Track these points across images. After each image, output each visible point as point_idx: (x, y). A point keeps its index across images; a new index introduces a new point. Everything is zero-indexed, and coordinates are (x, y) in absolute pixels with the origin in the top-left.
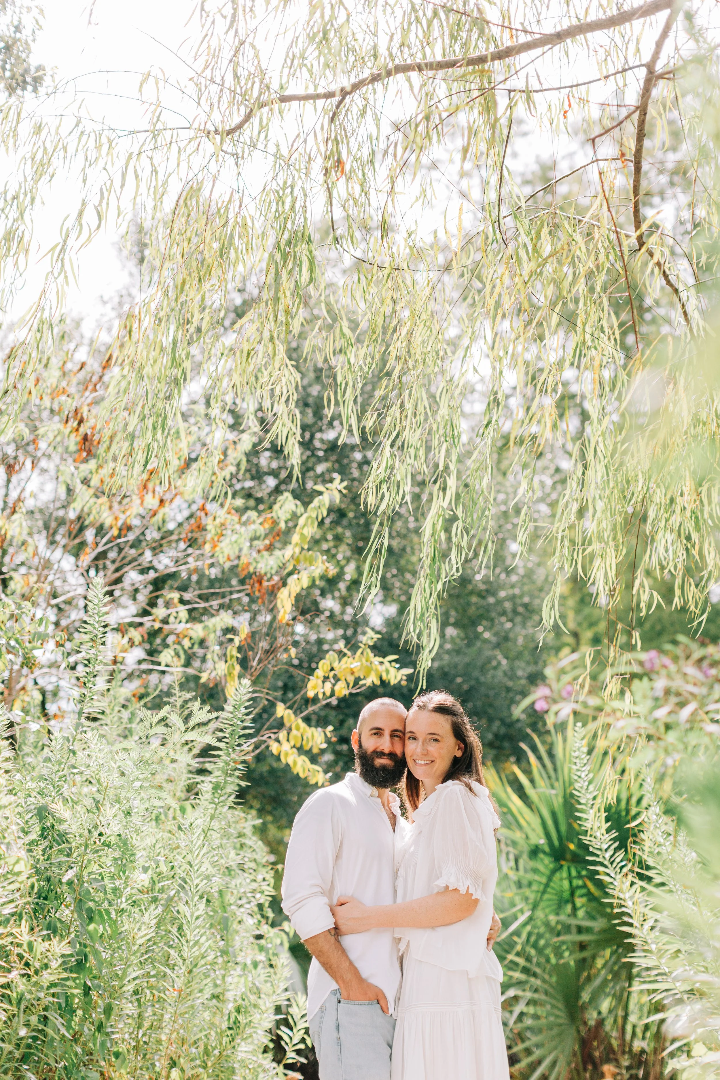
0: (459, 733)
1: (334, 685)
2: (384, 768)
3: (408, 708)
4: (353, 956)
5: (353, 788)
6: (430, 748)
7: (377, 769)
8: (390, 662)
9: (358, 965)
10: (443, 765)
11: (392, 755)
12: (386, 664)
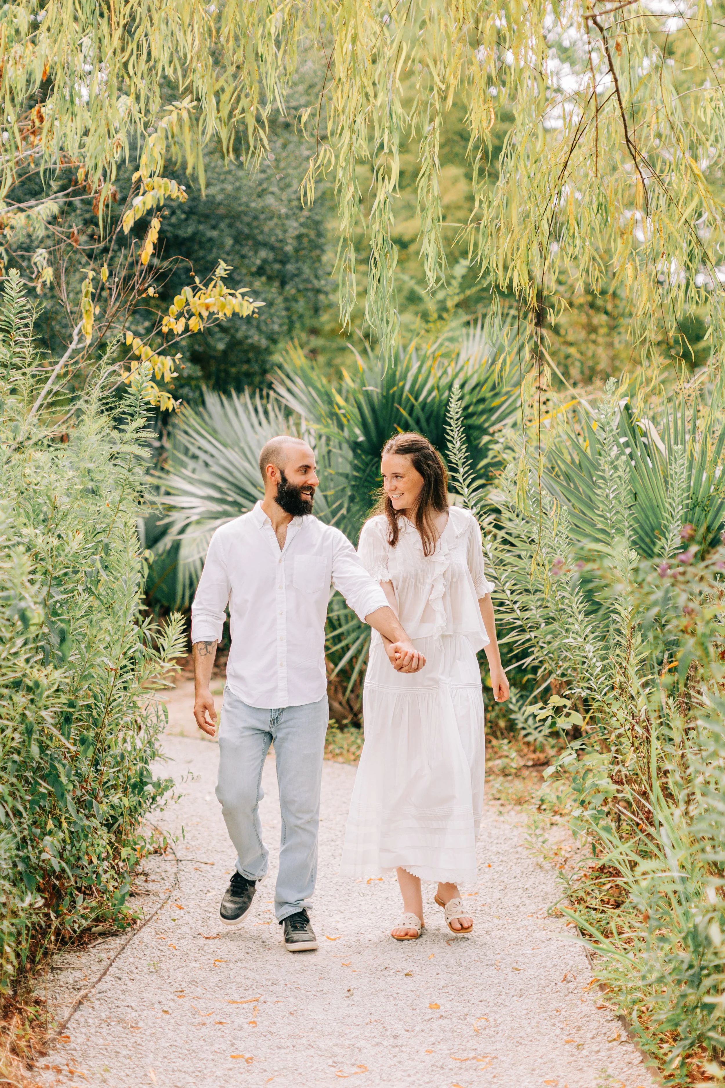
1: (189, 319)
8: (243, 295)
12: (239, 296)
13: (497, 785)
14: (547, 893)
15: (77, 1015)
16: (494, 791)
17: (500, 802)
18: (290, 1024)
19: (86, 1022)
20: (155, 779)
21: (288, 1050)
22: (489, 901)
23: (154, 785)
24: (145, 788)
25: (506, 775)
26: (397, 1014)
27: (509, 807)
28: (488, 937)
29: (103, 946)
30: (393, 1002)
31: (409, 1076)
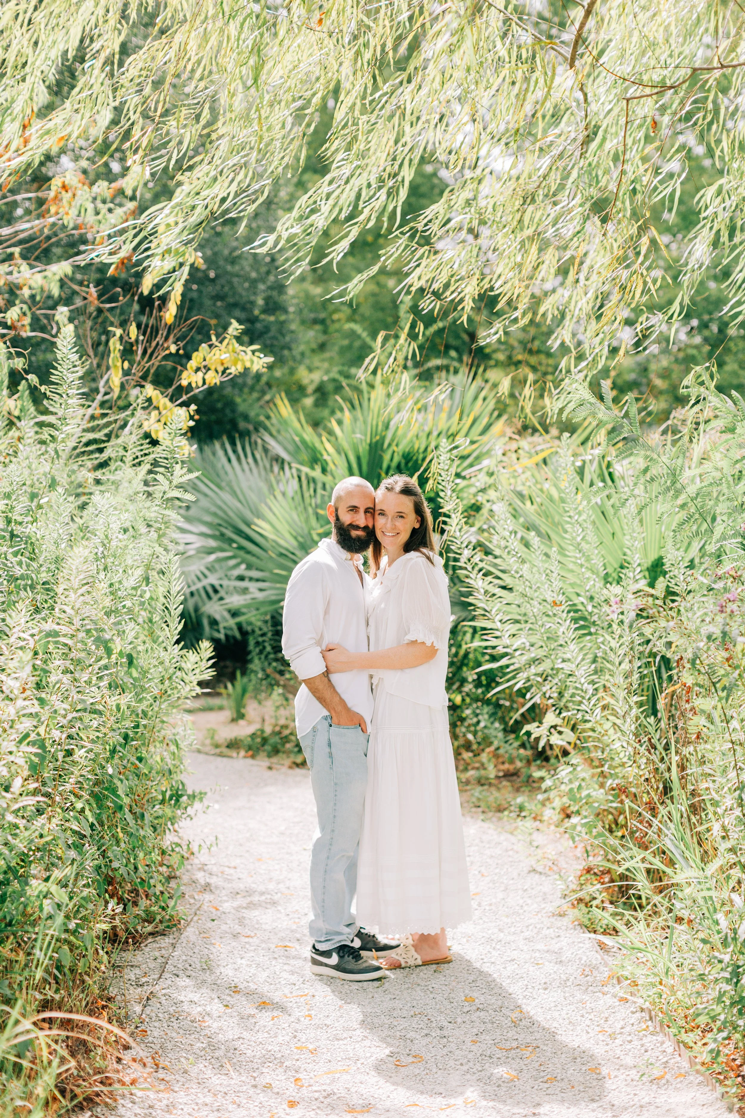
0: (418, 510)
1: (205, 375)
2: (359, 538)
3: (376, 487)
4: (339, 690)
5: (332, 554)
6: (397, 524)
7: (354, 539)
8: (253, 352)
9: (343, 696)
10: (405, 536)
11: (366, 528)
12: (250, 353)
13: (477, 794)
14: (545, 894)
15: (148, 1010)
16: (474, 800)
17: (480, 810)
18: (341, 1016)
19: (157, 1016)
20: (190, 792)
21: (345, 1042)
22: (494, 901)
23: (189, 796)
24: (181, 800)
25: (482, 785)
26: (438, 1007)
27: (490, 814)
28: (502, 935)
29: (155, 945)
30: (432, 996)
31: (462, 1064)
